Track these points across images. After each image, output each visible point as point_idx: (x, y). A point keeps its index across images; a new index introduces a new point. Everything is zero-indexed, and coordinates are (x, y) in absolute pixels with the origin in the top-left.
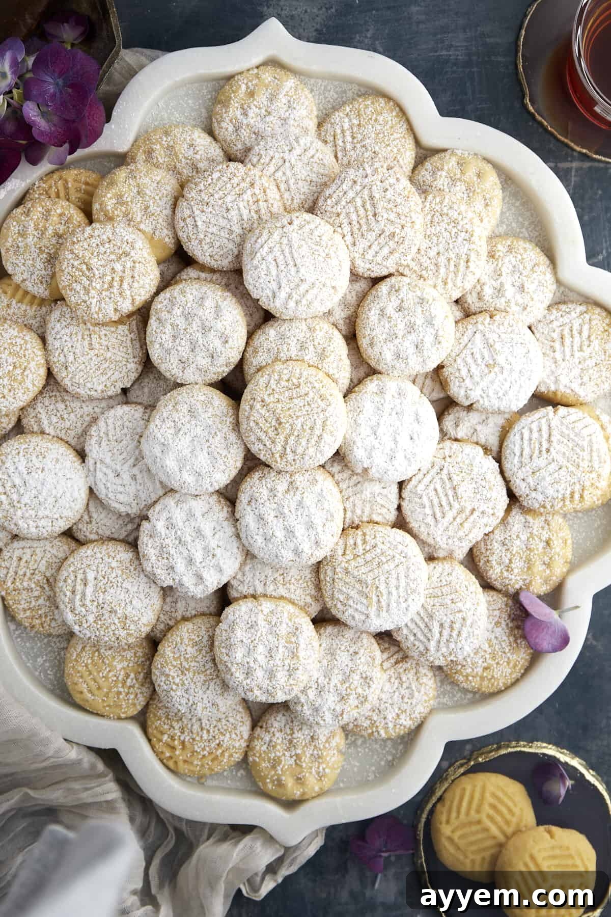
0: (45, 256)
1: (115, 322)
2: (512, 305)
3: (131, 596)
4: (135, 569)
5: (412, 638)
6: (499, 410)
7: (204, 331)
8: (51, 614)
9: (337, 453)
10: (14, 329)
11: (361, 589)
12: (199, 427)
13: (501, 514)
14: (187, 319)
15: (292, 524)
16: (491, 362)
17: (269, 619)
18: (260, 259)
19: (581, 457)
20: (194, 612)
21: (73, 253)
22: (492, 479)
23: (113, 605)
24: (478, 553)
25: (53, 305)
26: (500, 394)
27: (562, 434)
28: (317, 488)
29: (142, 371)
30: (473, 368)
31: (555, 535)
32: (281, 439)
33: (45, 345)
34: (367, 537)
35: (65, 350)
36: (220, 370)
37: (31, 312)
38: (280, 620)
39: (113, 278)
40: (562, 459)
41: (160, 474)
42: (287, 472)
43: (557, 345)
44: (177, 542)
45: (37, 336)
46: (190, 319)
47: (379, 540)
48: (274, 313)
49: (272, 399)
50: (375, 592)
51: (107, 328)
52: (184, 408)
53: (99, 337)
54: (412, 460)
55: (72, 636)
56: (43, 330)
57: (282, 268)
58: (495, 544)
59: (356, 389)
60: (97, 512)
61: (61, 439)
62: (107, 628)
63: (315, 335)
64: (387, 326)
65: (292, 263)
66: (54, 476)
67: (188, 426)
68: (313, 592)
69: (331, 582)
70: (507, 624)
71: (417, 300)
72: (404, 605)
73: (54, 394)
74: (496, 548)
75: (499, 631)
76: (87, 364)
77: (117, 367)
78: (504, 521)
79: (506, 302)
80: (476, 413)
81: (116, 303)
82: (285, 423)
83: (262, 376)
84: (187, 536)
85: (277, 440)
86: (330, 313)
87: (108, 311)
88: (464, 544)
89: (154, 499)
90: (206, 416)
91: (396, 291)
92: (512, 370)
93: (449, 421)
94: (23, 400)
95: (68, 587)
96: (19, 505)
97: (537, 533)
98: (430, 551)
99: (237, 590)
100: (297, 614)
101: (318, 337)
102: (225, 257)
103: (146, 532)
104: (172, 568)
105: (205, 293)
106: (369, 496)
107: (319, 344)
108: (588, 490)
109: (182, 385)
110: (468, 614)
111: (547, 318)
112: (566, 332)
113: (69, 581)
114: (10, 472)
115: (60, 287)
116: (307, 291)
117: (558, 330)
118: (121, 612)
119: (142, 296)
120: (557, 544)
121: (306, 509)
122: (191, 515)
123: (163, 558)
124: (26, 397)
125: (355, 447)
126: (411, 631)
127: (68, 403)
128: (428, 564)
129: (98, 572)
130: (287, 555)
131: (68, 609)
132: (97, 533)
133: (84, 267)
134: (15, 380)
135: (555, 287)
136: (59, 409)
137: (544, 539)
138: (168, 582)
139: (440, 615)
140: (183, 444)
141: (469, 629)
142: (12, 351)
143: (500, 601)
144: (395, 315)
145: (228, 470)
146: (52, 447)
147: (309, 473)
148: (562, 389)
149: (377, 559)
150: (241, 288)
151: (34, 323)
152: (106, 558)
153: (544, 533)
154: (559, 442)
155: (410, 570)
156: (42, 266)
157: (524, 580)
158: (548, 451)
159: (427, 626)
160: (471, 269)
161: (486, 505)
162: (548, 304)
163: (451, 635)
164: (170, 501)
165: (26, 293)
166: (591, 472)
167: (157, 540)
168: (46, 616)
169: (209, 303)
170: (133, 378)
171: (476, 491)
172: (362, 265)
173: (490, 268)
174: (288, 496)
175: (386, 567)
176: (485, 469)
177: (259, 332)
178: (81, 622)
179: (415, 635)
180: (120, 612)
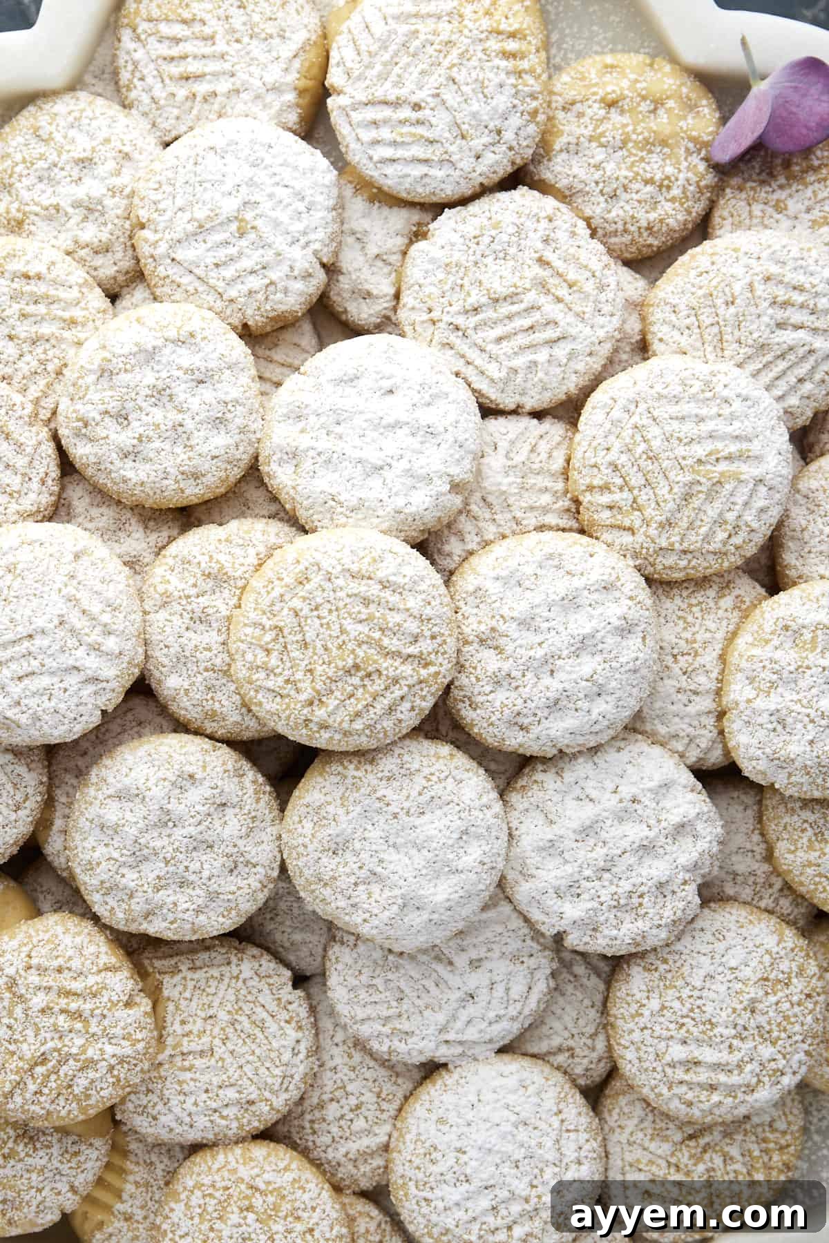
0: (21, 1147)
1: (154, 1007)
2: (117, 181)
3: (720, 969)
4: (665, 961)
5: (808, 387)
6: (334, 209)
7: (171, 824)
8: (760, 1130)
9: (422, 547)
10: (172, 1210)
11: (702, 496)
12: (367, 835)
13: (550, 203)
14: (146, 859)
15: (566, 639)
16: (234, 227)
17: (766, 686)
18: (16, 710)
19: (430, 37)
20: (756, 837)
21: (11, 1093)
22: (476, 222)
23: (739, 1007)
24: (634, 249)
25: (125, 1128)
26: (301, 207)
27: (382, 77)
28: (493, 588)
29: (259, 946)
30: (246, 263)
31: (595, 89)
32: (389, 666)
33: (206, 1145)
34: (596, 482)
35: (214, 1105)
36: (250, 788)
37: (138, 1173)
38: (767, 663)
39: (62, 1011)
40: (436, 76)
41: (465, 912)
42: (459, 651)
43: (202, 88)
44: (607, 876)
45: (188, 1163)
46: (146, 851)
47: (602, 459)
48: (132, 679)
49: (305, 685)
50: (709, 467)
51: (169, 1019)
52: (329, 864)
53: (187, 1035)
54: (434, 391)
55: (807, 1086)
56: (177, 1149)
57: (35, 663)
58: (613, 214)
59: (288, 506)
60: (548, 1037)
61: (400, 1110)
62: (786, 1018)
63: (176, 593)
64: (157, 444)
65: (26, 644)
66: (473, 1128)
67: (364, 855)
68: (712, 593)
69: (689, 556)
70: (781, 187)
71: (104, 382)
72: (737, 405)
73: (307, 1125)
74: (621, 212)
75: (793, 206)
76: (242, 1061)
77: (249, 998)
78: (565, 197)
79: (113, 196)
80: (341, 257)
81: (114, 1004)
82: (356, 657)
83: (260, 704)
84: (594, 855)
85: (391, 674)
86: (133, 564)
87: (129, 1021)
88: (612, 281)
89: (521, 923)
90: (343, 818)
91: (86, 425)
92: (251, 183)
93: (361, 312)
94: (317, 1191)
95: (703, 1098)
96: (534, 1201)
97: (591, 128)
98: (628, 349)
99: (709, 750)
100: (755, 628)
101: (182, 586)
102: (17, 780)
103: (587, 939)
104: (660, 885)
105: (91, 822)
106: (511, 479)
107: (195, 585)
108: (499, 23)
109: (283, 868)
110: (758, 270)
111: (147, 109)
112: (175, 69)
113: (690, 1096)
114: (466, 1218)
115: (81, 1117)
116: (84, 612)
117: (172, 87)
118: (752, 990)
119: (101, 951)
120: (614, 86)
121: (537, 611)
122: (551, 848)
123: (641, 905)
124: (312, 1186)
125: (407, 511)
126: (793, 389)
127: (326, 1097)
128: (655, 355)
129: (672, 1037)
130: (632, 649)
131: (748, 1098)
132: (593, 1036)
133: (39, 1070)
134: (276, 1208)
135: (82, 95)
136: (338, 1115)
137: (602, 112)
138: (691, 893)
139: (758, 329)
140: (402, 865)
141: (788, 268)
142: (215, 1215)
143: (732, 204)
144: (137, 428)
145: (455, 773)
146: (414, 1131)
147: (461, 604)
148: (292, 77)
149: (641, 462)
150: (85, 745)
151: (162, 1166)
152: (642, 1021)
153: (589, 112)
154: (399, 83)
155: (665, 392)
156: (41, 1153)
157: (688, 152)
158: (417, 107)
159: (782, 356)
160: (44, 270)
161: (531, 234)
162: (118, 107)
163: (802, 306)
164: (523, 891)
165: (100, 1182)
166: (461, 16)
167: (602, 919)
168: (765, 1140)
169: (112, 813)
170: (272, 965)
171: (501, 255)
172: (32, 496)
173: (42, 230)
174: (510, 648)
175: (656, 444)
176: (456, 238)
177: (173, 708)
178: (775, 1071)
179: (801, 381)
180: (754, 992)
